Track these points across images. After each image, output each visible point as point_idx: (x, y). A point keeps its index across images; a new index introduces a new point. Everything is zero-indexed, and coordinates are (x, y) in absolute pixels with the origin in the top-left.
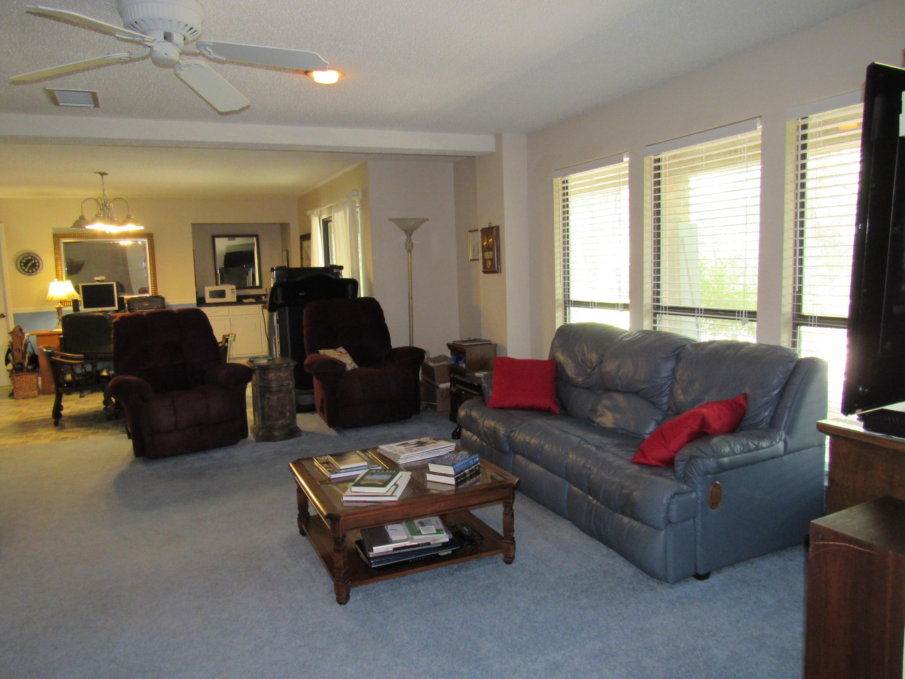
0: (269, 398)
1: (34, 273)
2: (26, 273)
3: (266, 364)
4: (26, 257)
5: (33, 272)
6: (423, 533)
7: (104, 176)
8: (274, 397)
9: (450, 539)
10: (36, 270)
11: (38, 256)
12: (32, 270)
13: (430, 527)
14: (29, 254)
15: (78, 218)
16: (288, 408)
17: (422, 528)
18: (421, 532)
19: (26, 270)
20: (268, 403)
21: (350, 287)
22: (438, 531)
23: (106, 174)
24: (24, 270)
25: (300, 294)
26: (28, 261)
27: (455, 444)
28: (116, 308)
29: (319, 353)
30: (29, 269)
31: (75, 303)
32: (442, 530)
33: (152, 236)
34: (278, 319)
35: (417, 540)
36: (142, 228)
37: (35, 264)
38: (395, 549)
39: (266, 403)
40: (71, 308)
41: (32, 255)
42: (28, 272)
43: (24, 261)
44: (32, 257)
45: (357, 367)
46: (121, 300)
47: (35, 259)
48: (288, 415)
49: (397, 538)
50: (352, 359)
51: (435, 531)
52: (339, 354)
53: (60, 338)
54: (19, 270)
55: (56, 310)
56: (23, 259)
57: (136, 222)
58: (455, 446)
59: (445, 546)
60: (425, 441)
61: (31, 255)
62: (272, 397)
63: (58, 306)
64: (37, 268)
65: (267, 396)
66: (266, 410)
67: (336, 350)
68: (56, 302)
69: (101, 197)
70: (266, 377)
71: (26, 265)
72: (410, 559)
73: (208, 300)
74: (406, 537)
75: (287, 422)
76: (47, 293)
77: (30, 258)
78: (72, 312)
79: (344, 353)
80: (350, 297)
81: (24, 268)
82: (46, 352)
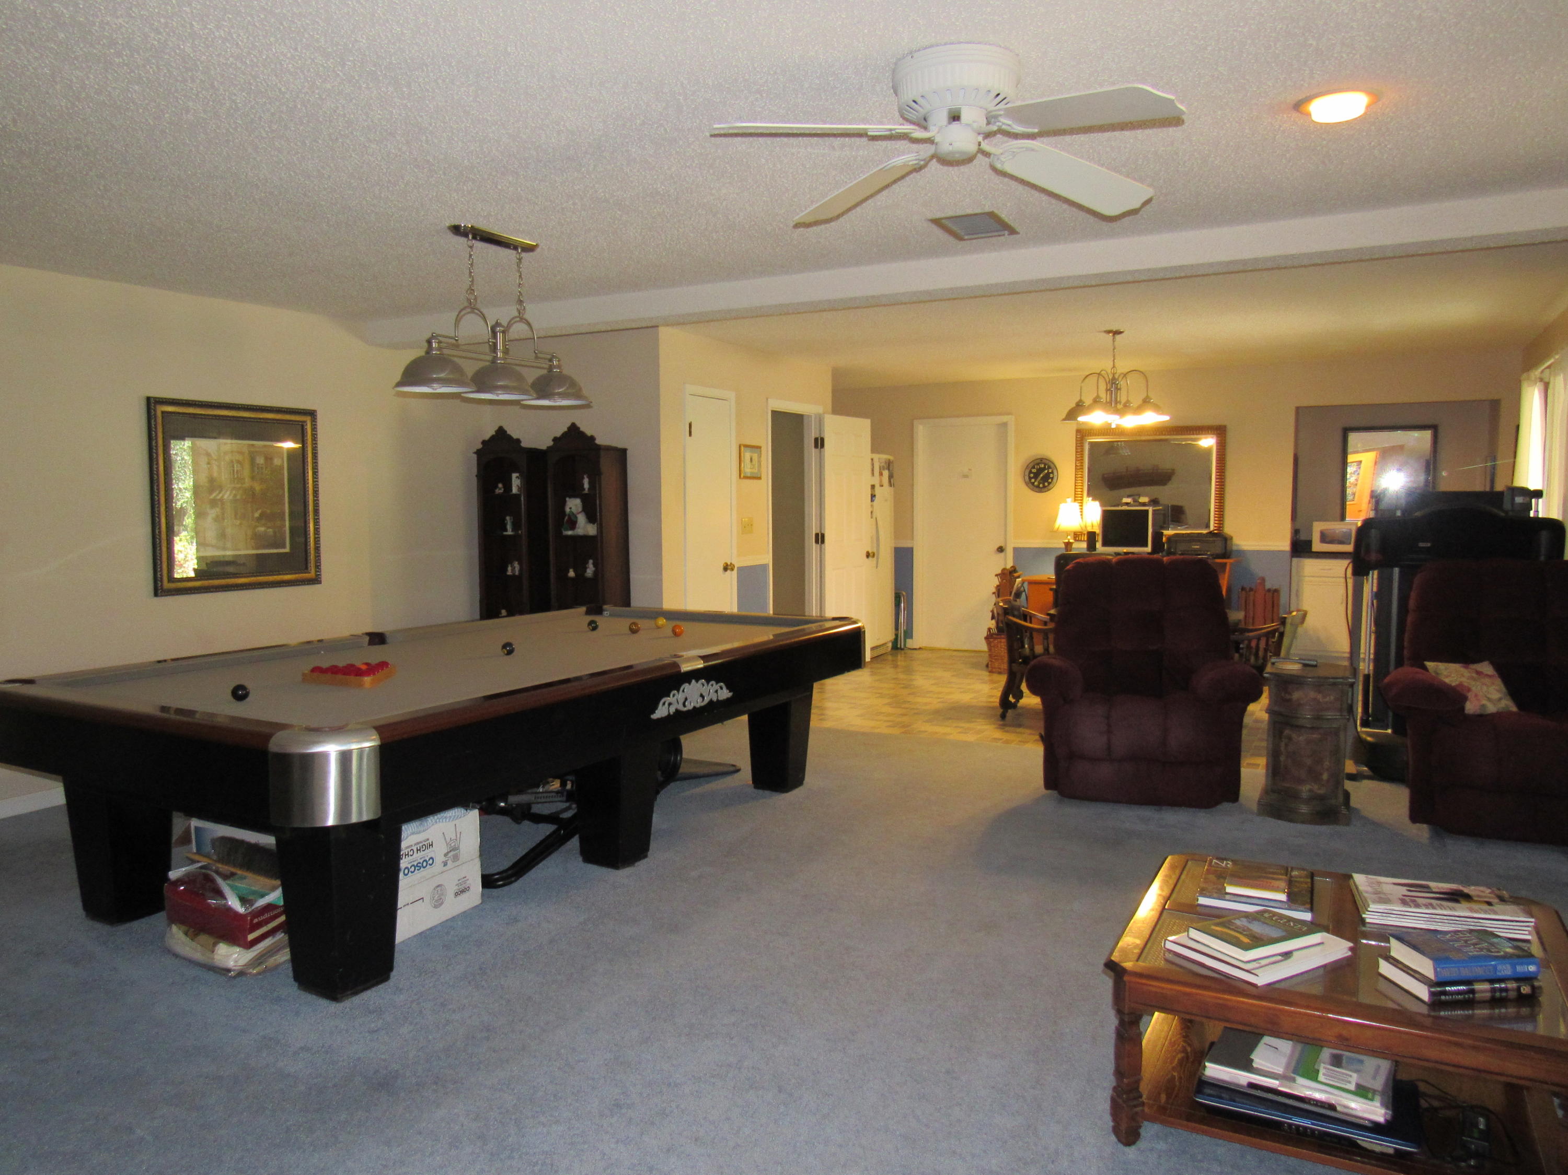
0: (1290, 739)
1: (1046, 489)
2: (1035, 488)
3: (1295, 673)
4: (1038, 464)
5: (1044, 487)
6: (1321, 1078)
7: (1117, 337)
8: (1301, 738)
9: (1386, 1120)
10: (1049, 483)
11: (1053, 463)
12: (1044, 484)
13: (1347, 1075)
14: (1041, 459)
15: (1074, 405)
16: (1327, 764)
17: (1325, 1068)
18: (1318, 1073)
19: (1036, 483)
20: (1286, 745)
21: (1544, 536)
22: (1362, 1091)
23: (1119, 333)
24: (1033, 484)
25: (1421, 545)
26: (1040, 470)
27: (1533, 920)
28: (1149, 549)
29: (1425, 668)
30: (1039, 483)
31: (1091, 536)
32: (1374, 1092)
33: (1225, 431)
34: (1375, 589)
35: (1305, 1088)
36: (1166, 418)
37: (1048, 473)
38: (1252, 1085)
39: (1283, 744)
40: (1084, 545)
41: (1047, 462)
42: (1038, 487)
43: (1034, 471)
44: (1045, 465)
45: (1514, 709)
46: (1158, 536)
47: (1049, 467)
48: (1325, 776)
49: (1264, 1065)
50: (1504, 689)
51: (1352, 1087)
52: (1474, 675)
53: (1051, 589)
54: (1027, 484)
55: (1063, 546)
56: (1034, 467)
57: (1158, 409)
58: (1533, 924)
59: (1376, 1128)
60: (1471, 893)
61: (1044, 461)
62: (1294, 736)
63: (1067, 541)
64: (1050, 480)
65: (1287, 732)
66: (1282, 758)
67: (1466, 668)
68: (1067, 533)
69: (1109, 371)
70: (1288, 697)
71: (1036, 476)
72: (1286, 1123)
73: (1317, 546)
74: (1279, 1070)
75: (1322, 792)
76: (1055, 521)
77: (1042, 466)
78: (1085, 551)
79: (1487, 676)
80: (1542, 558)
81: (1033, 480)
82: (1001, 606)
